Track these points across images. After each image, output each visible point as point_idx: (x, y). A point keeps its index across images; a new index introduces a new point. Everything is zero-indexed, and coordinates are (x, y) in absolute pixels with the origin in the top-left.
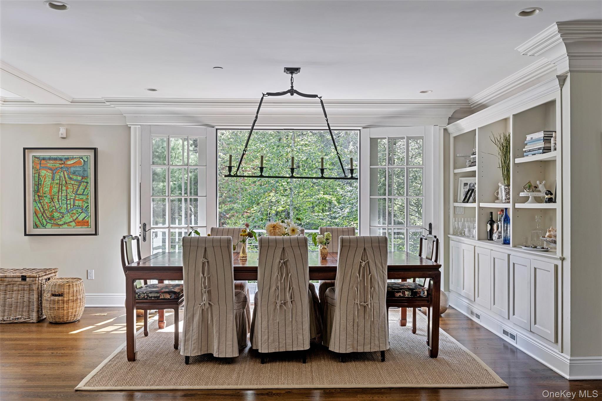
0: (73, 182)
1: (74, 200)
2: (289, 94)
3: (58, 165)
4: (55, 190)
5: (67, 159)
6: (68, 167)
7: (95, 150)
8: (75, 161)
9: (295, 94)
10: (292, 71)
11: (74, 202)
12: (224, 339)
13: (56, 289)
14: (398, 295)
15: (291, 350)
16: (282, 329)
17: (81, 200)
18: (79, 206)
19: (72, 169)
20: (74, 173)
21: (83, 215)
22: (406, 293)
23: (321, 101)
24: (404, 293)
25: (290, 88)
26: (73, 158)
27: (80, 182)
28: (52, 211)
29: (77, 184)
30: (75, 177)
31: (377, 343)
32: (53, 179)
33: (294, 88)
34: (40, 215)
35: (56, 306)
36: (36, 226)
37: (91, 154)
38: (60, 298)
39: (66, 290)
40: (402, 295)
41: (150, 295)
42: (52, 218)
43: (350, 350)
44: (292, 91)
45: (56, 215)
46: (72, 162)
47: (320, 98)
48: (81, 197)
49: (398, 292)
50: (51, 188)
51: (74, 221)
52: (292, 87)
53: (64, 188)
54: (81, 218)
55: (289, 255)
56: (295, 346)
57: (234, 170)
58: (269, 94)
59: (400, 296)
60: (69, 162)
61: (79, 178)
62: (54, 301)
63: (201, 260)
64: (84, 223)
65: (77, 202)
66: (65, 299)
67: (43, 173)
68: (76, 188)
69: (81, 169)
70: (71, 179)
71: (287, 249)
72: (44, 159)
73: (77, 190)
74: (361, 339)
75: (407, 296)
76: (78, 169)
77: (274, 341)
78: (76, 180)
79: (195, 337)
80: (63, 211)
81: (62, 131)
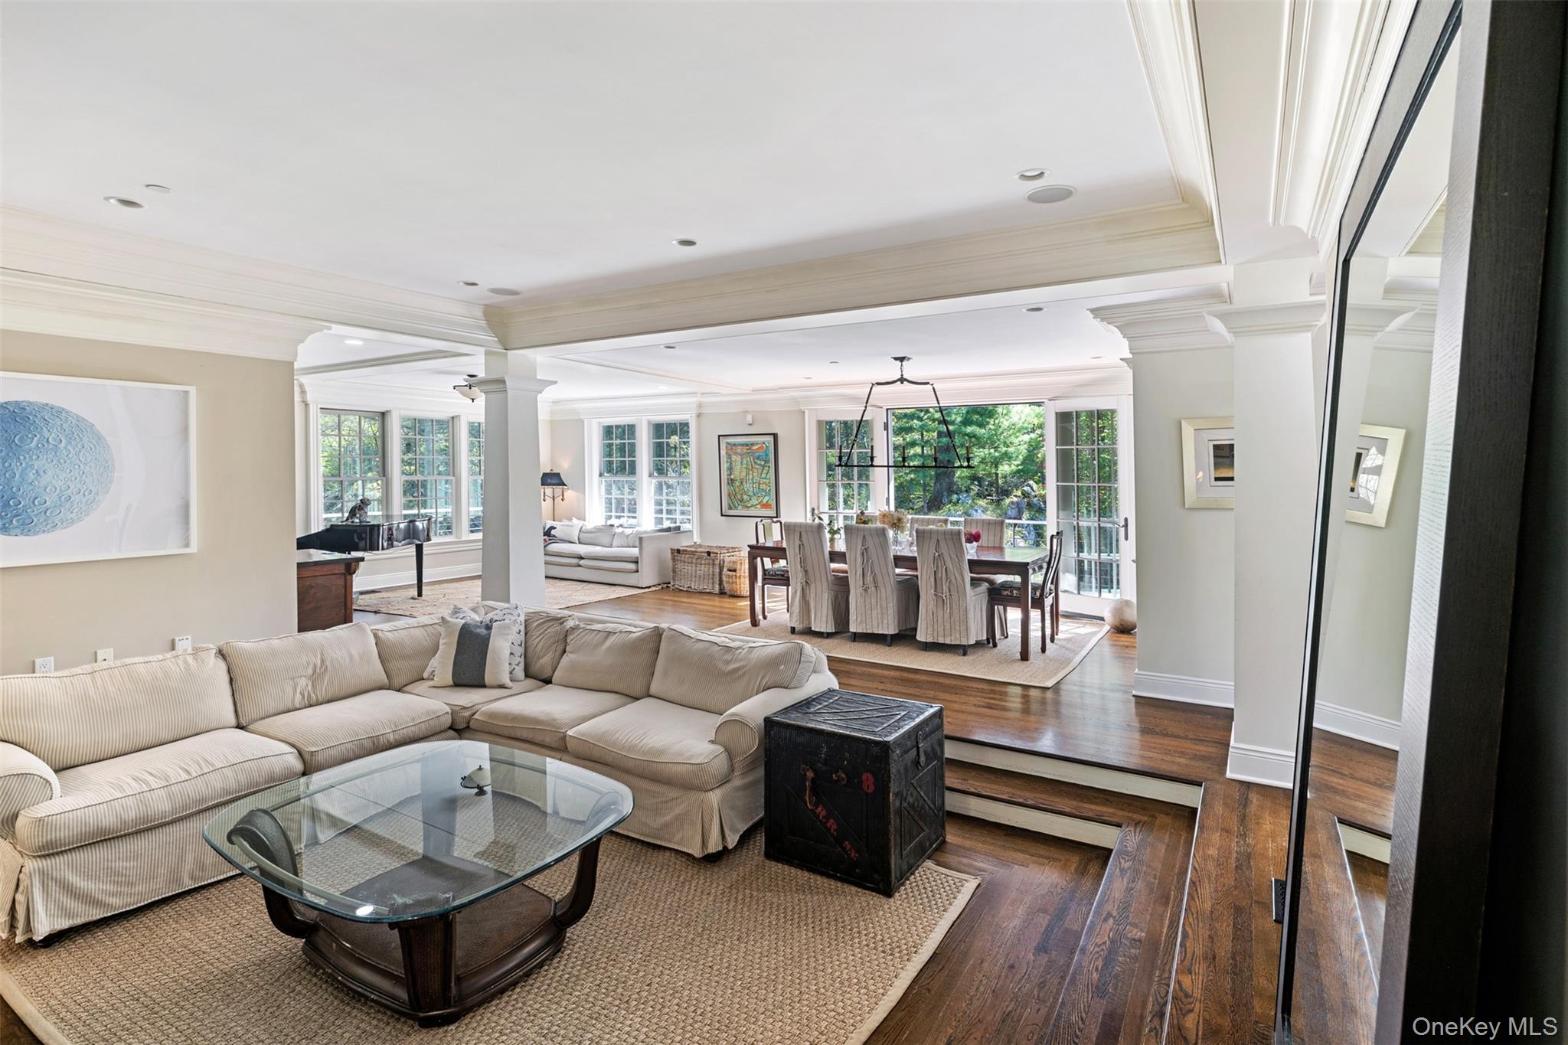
0: (757, 467)
1: (759, 484)
2: (899, 383)
3: (745, 451)
4: (744, 474)
5: (753, 444)
6: (753, 453)
7: (775, 436)
8: (759, 446)
9: (905, 382)
10: (902, 359)
11: (759, 486)
12: (819, 615)
13: (731, 565)
14: (1005, 593)
15: (876, 632)
16: (869, 612)
17: (764, 483)
18: (763, 489)
19: (757, 454)
20: (758, 458)
21: (767, 498)
22: (1015, 592)
23: (934, 388)
24: (1011, 592)
25: (900, 377)
26: (757, 444)
27: (764, 466)
28: (742, 494)
29: (761, 468)
30: (759, 462)
31: (958, 636)
32: (742, 464)
33: (904, 377)
34: (733, 497)
35: (731, 580)
36: (730, 508)
37: (771, 439)
38: (734, 573)
39: (738, 567)
40: (1009, 594)
41: (777, 573)
42: (742, 500)
43: (930, 640)
44: (902, 380)
45: (745, 497)
46: (756, 447)
47: (932, 385)
48: (764, 480)
49: (1005, 590)
50: (741, 472)
51: (759, 503)
52: (902, 375)
53: (751, 472)
54: (765, 501)
55: (870, 543)
56: (880, 629)
57: (844, 459)
58: (878, 384)
59: (1007, 595)
60: (754, 448)
61: (763, 463)
62: (729, 575)
63: (797, 542)
64: (766, 506)
65: (761, 485)
66: (738, 575)
67: (734, 458)
68: (760, 471)
69: (764, 454)
70: (756, 463)
71: (867, 537)
72: (734, 445)
73: (761, 474)
74: (941, 629)
75: (1015, 595)
76: (761, 454)
77: (861, 622)
78: (760, 465)
79: (797, 611)
80: (751, 493)
81: (749, 418)
